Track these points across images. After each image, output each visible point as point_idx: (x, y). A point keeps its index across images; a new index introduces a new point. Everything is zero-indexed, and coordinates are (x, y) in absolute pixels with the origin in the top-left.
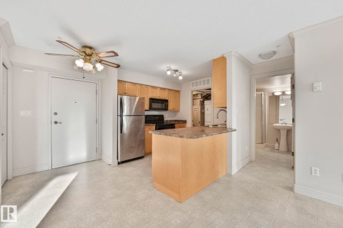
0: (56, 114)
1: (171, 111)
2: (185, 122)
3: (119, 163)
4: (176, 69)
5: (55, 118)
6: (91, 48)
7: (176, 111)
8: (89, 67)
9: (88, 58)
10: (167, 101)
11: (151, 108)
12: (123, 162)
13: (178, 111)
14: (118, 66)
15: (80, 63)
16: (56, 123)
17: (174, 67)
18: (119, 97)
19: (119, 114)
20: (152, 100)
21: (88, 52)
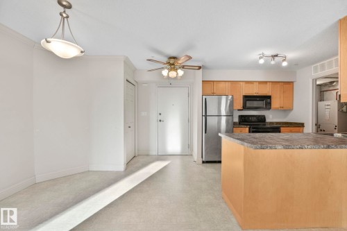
0: (160, 114)
1: (276, 109)
2: (302, 125)
3: (203, 162)
4: (274, 53)
5: (160, 117)
6: (174, 58)
7: (287, 110)
8: (173, 74)
9: (173, 67)
10: (269, 97)
11: (245, 108)
12: (207, 162)
13: (290, 109)
14: (200, 68)
15: (165, 73)
16: (160, 121)
17: (269, 52)
18: (204, 97)
19: (204, 114)
20: (247, 98)
21: (172, 62)
